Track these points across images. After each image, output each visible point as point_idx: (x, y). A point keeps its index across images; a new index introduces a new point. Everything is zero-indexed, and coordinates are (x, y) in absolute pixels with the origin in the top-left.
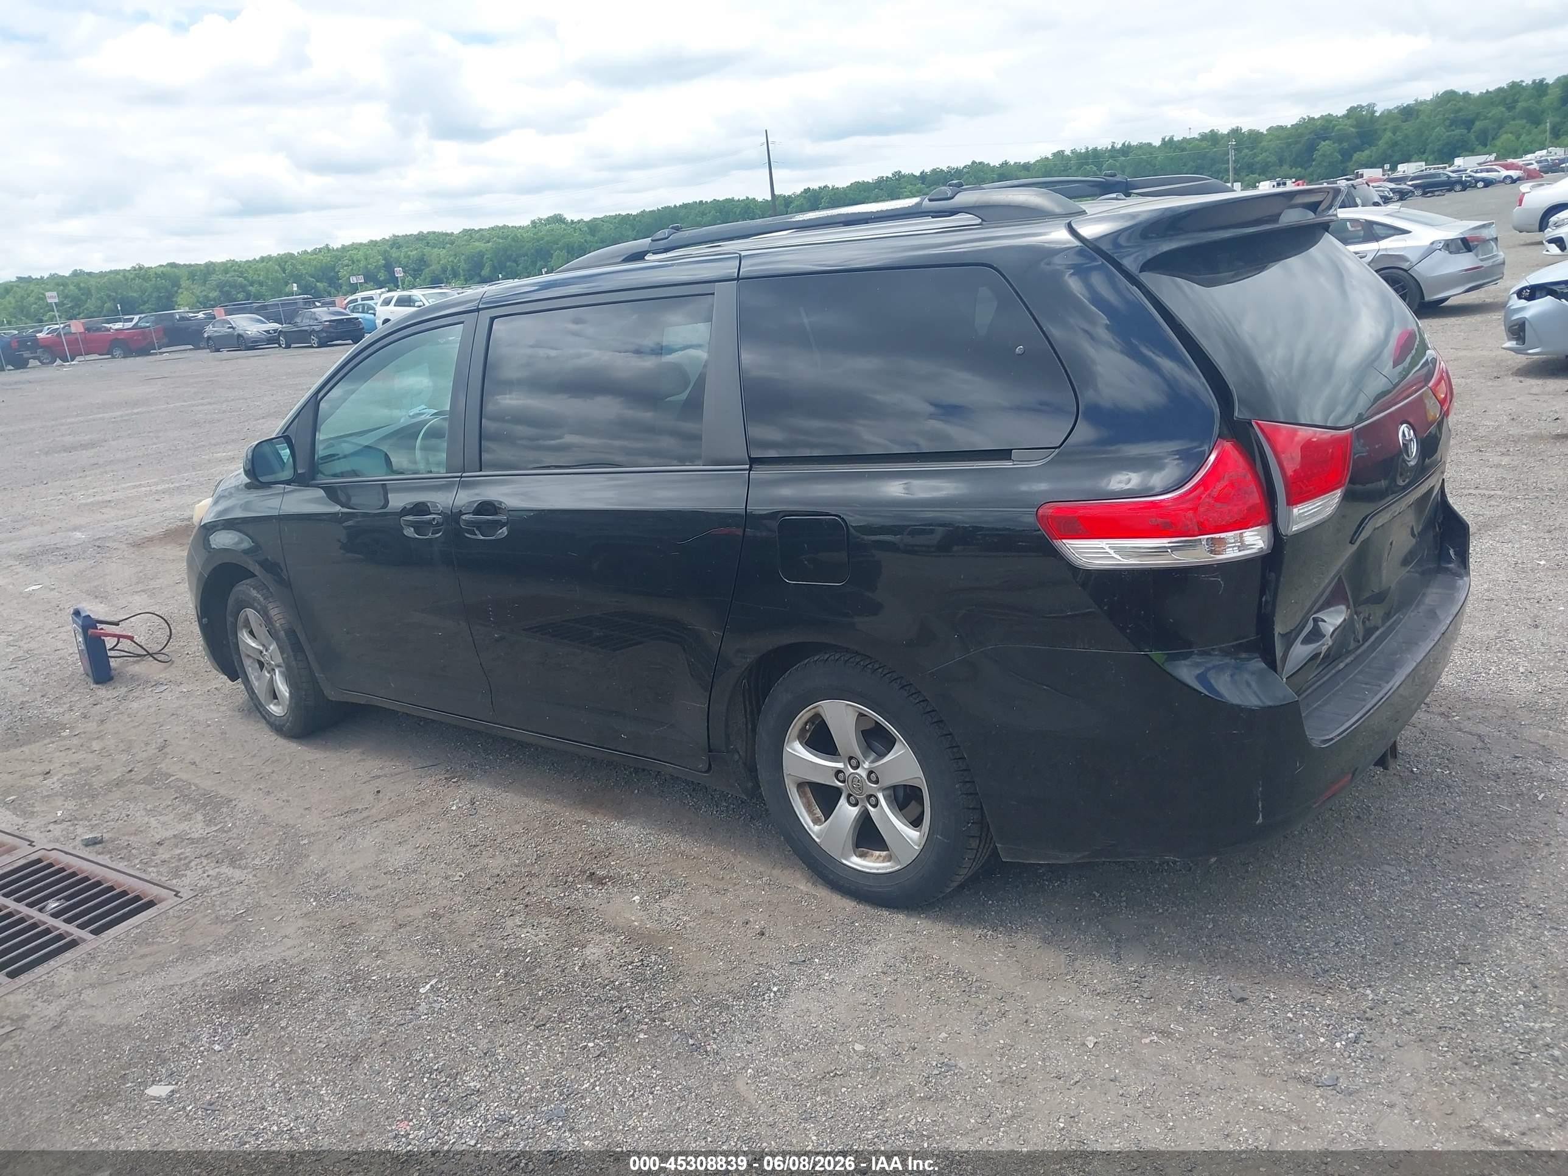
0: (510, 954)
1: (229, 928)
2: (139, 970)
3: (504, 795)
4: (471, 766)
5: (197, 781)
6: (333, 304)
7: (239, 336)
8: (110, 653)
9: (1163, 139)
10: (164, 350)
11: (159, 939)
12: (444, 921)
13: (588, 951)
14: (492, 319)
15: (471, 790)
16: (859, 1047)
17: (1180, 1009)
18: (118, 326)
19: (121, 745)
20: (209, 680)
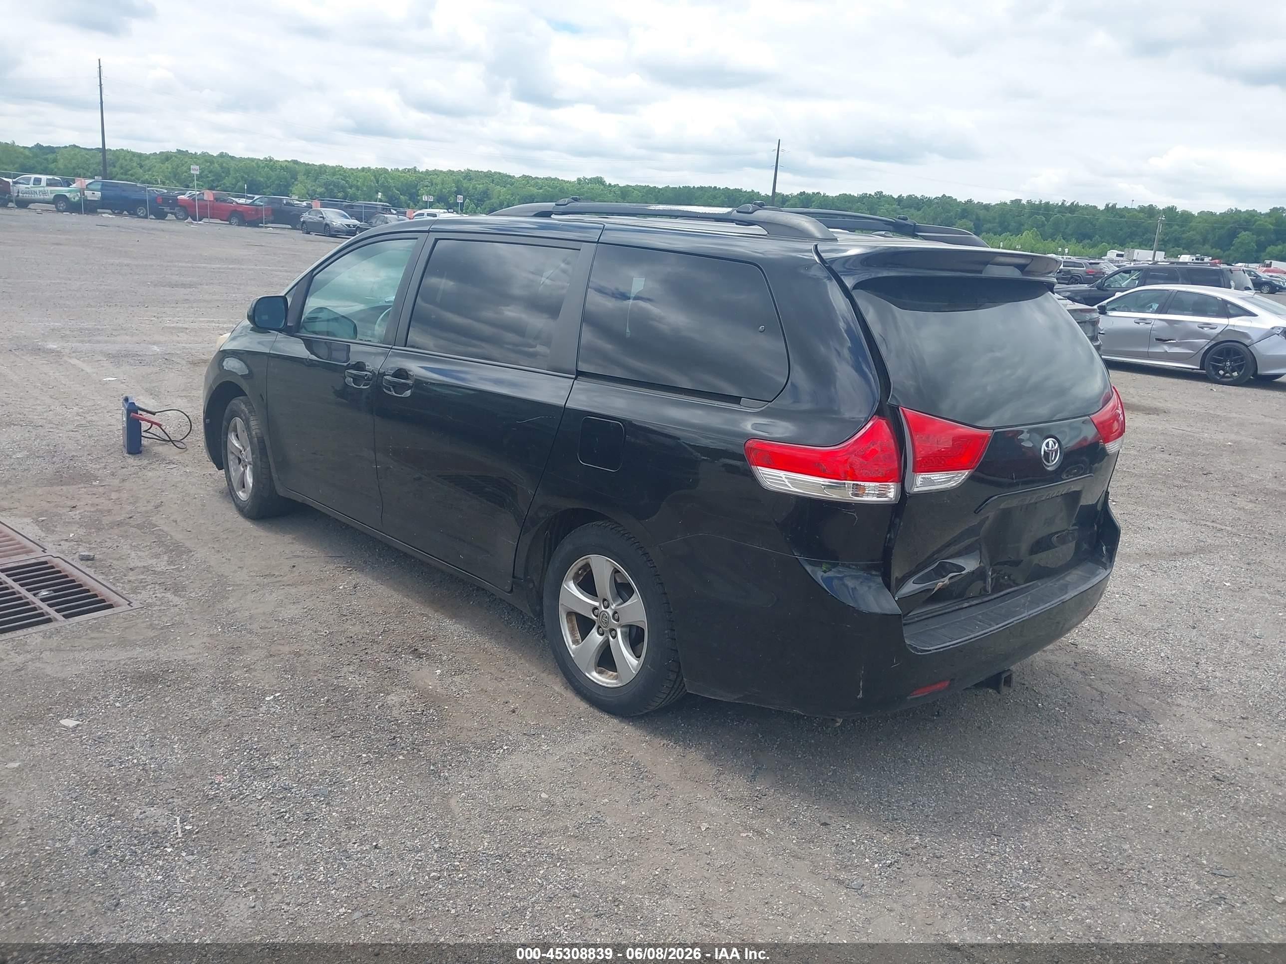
0: (336, 688)
1: (156, 633)
2: (85, 646)
3: (380, 586)
4: (365, 562)
5: (173, 534)
6: (404, 214)
7: (327, 225)
8: (144, 434)
9: (1107, 205)
10: (269, 225)
11: (107, 630)
12: (302, 658)
13: (389, 698)
14: (437, 240)
15: (358, 578)
16: (544, 795)
17: (778, 820)
18: (242, 201)
19: (131, 499)
20: (207, 467)
